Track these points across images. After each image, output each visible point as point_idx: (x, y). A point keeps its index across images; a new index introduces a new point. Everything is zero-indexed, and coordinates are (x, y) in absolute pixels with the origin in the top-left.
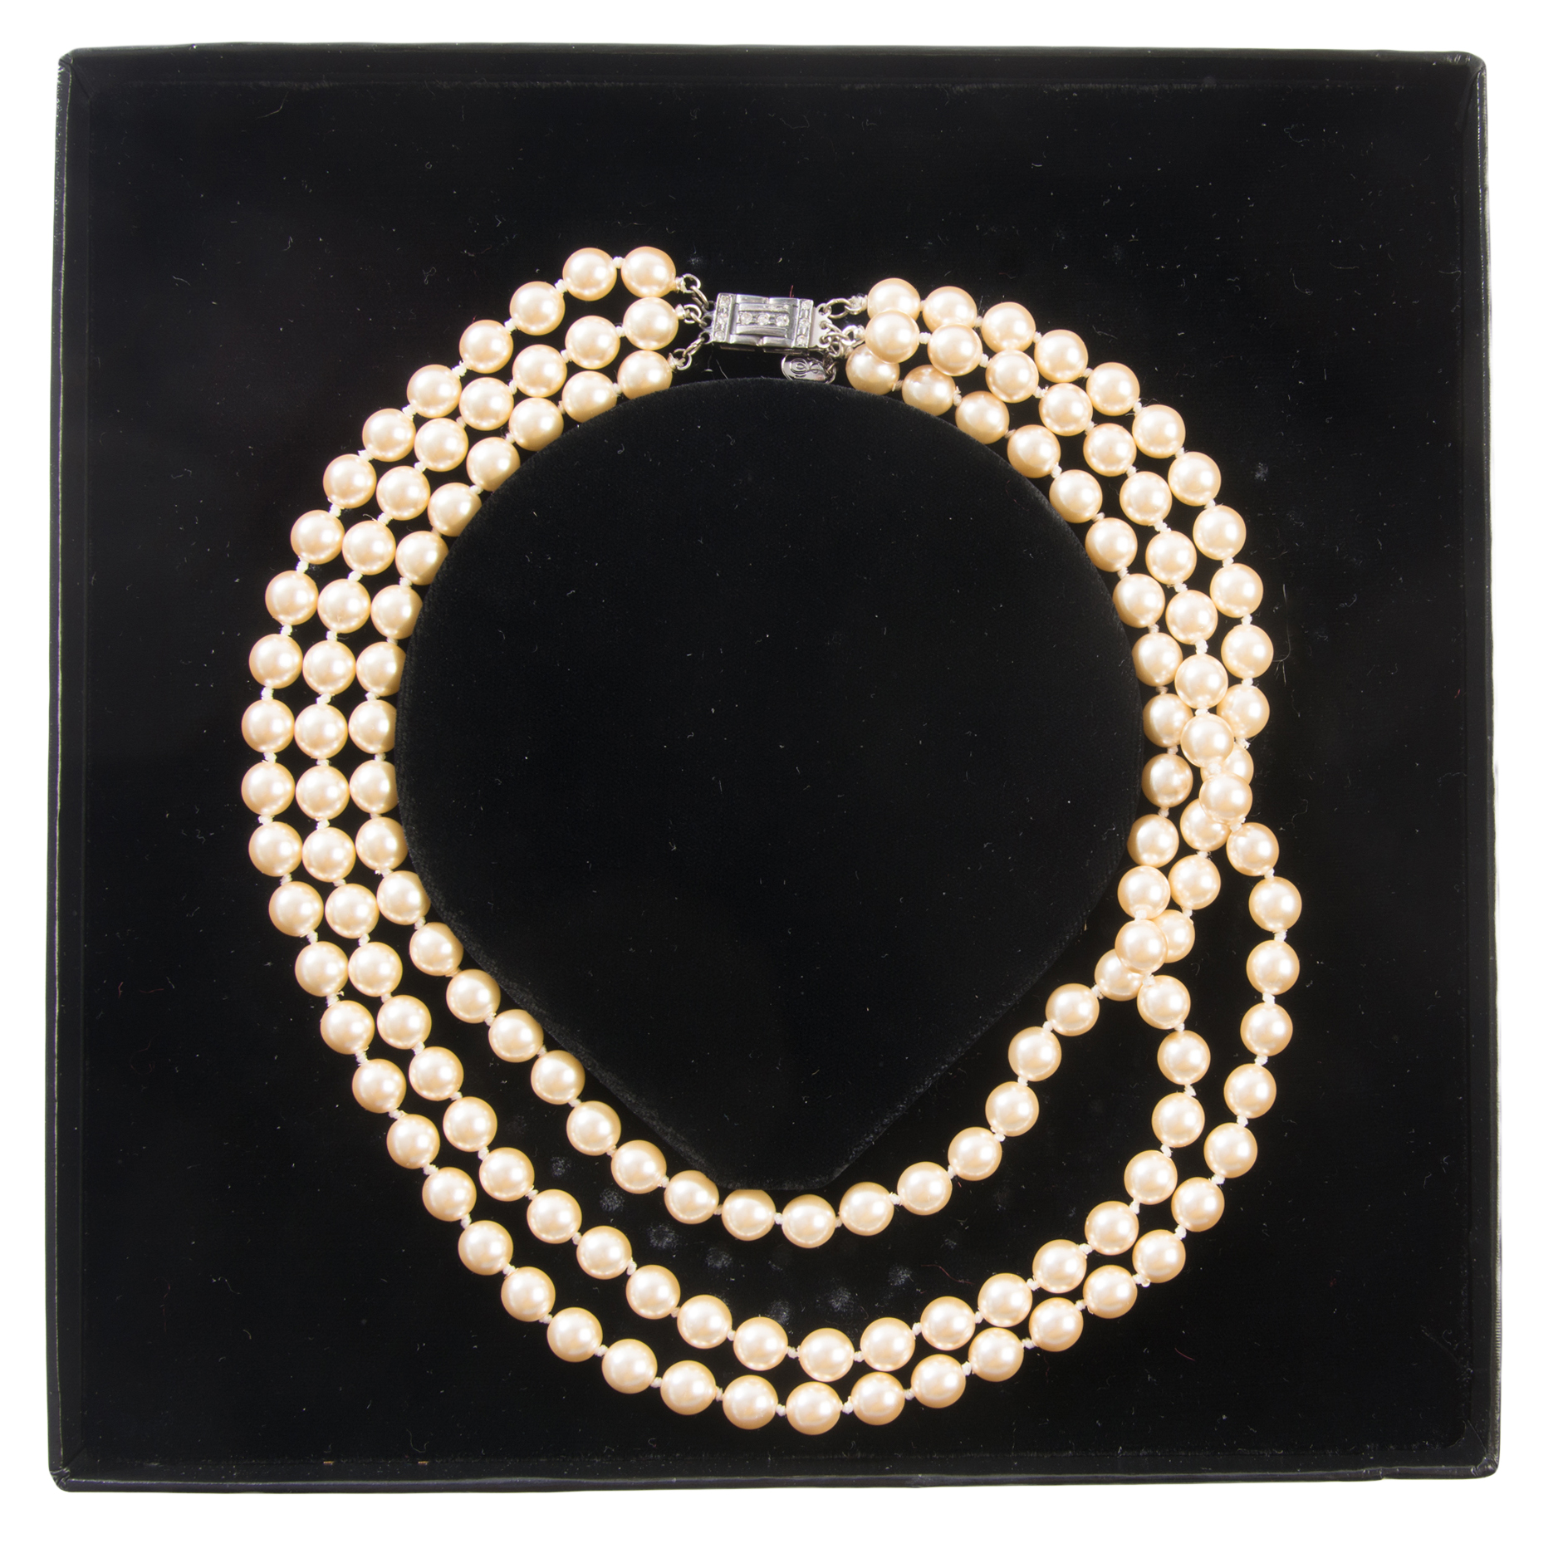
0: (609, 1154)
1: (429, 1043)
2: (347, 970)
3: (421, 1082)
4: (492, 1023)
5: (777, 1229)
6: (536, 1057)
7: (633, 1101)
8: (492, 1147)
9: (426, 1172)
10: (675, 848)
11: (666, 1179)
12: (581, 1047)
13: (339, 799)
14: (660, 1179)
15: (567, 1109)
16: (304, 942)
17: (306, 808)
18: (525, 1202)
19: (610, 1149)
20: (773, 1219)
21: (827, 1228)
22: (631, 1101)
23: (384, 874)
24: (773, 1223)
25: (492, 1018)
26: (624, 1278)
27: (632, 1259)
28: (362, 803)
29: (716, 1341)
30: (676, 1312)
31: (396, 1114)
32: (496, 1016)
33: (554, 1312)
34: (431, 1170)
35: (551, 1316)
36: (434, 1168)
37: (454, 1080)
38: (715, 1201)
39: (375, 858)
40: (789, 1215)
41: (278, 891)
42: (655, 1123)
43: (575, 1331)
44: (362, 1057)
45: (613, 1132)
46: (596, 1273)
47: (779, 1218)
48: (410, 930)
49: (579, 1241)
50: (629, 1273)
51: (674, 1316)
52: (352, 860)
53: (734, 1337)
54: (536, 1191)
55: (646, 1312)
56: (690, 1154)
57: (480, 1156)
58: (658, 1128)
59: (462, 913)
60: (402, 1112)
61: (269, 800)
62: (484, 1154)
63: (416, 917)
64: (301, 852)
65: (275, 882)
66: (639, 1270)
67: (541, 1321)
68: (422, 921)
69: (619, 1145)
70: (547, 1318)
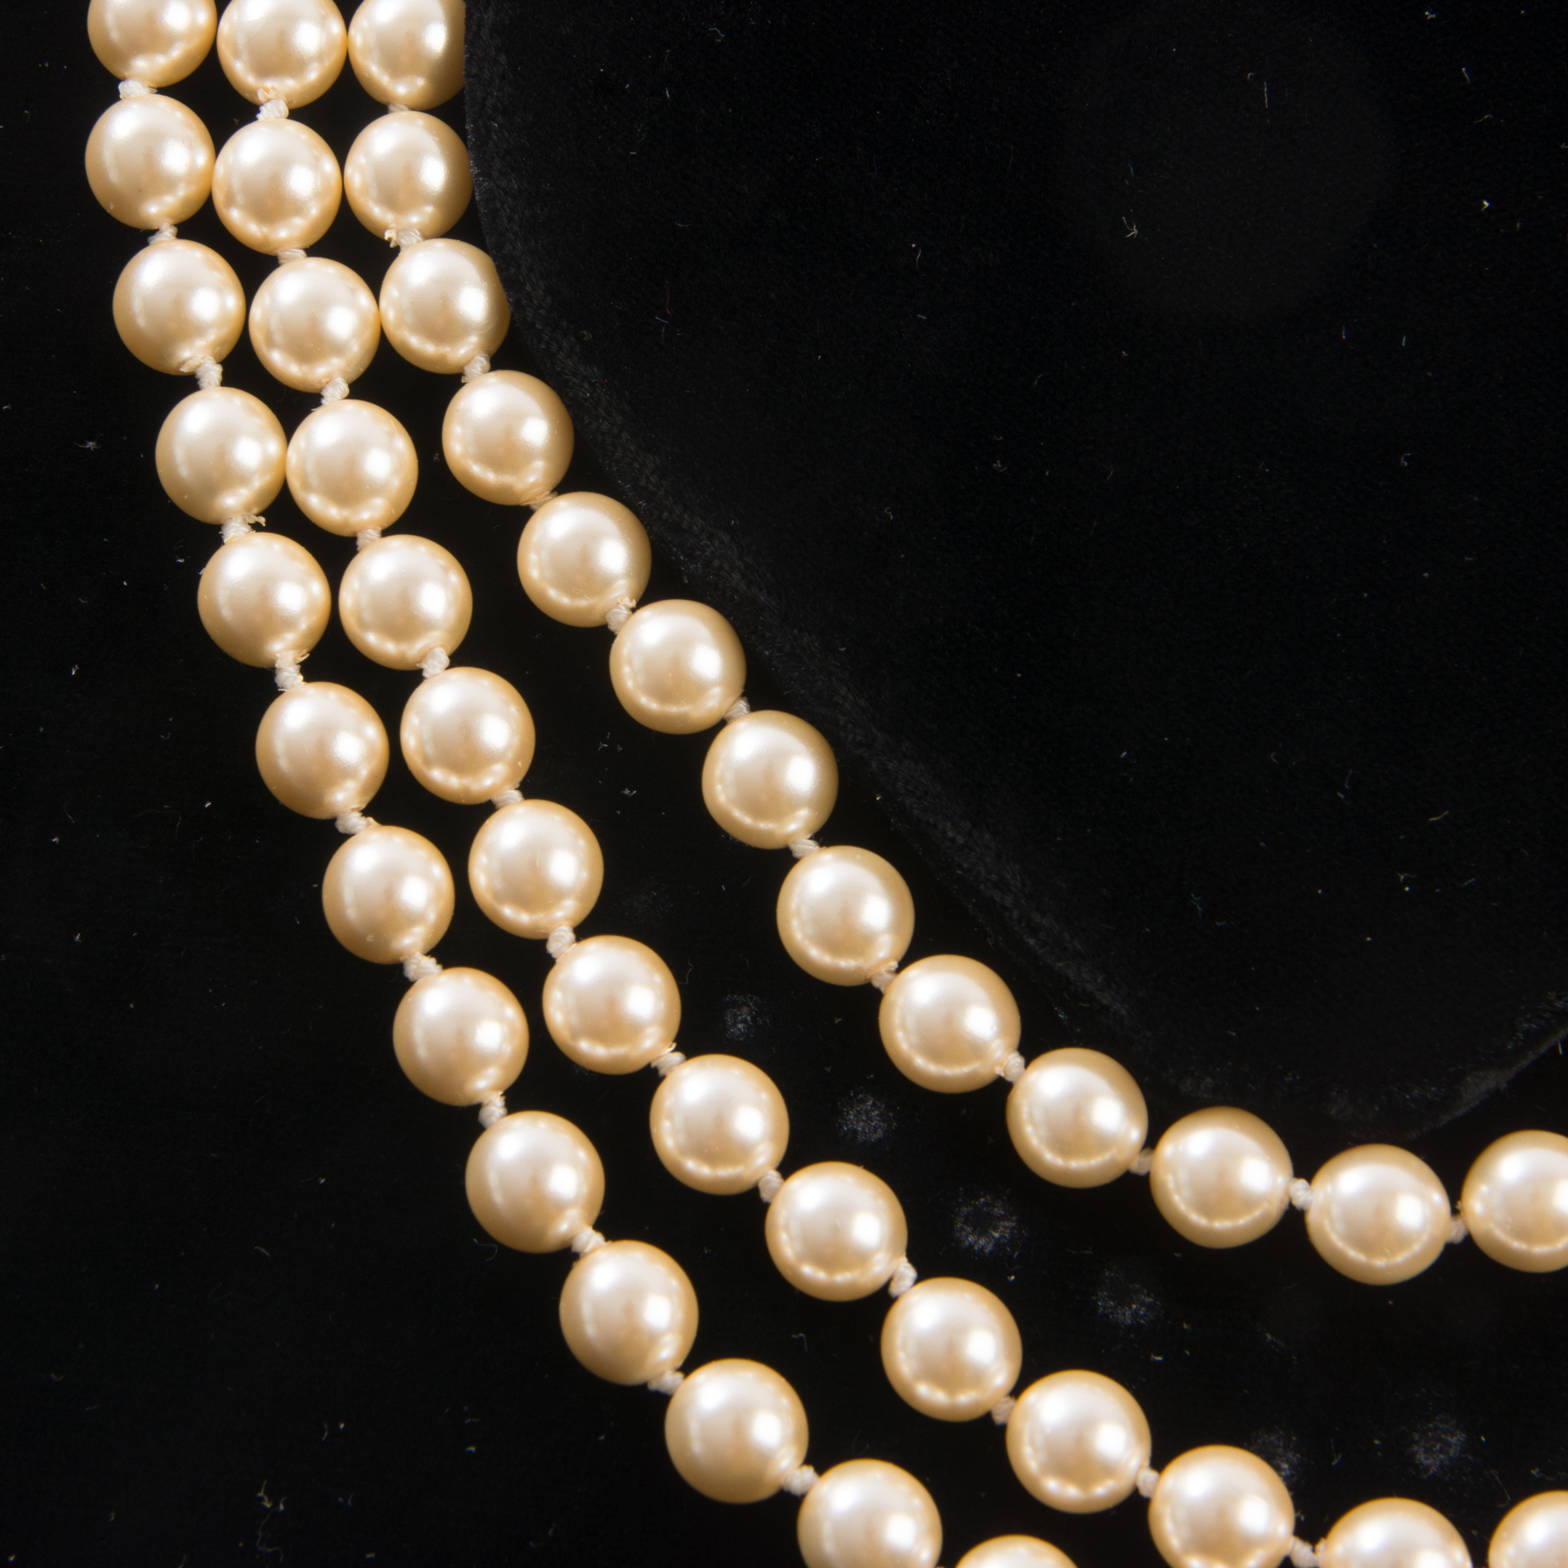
0: (876, 984)
1: (460, 658)
2: (283, 461)
3: (430, 750)
4: (622, 624)
5: (1293, 1219)
6: (722, 724)
7: (960, 840)
8: (584, 930)
9: (411, 971)
10: (1135, 232)
11: (1016, 1060)
12: (843, 691)
13: (320, 57)
14: (1002, 1058)
15: (782, 860)
16: (188, 384)
17: (240, 70)
18: (648, 1079)
19: (883, 969)
20: (1287, 1192)
21: (1425, 1238)
22: (953, 840)
23: (403, 242)
24: (1284, 1206)
25: (625, 612)
26: (881, 1301)
27: (905, 1254)
28: (373, 71)
29: (1104, 1491)
30: (1004, 1407)
31: (354, 821)
32: (633, 610)
33: (688, 1366)
34: (422, 965)
35: (679, 1375)
36: (430, 963)
37: (510, 755)
38: (1135, 1133)
39: (391, 201)
40: (1329, 1189)
41: (142, 254)
42: (1009, 901)
43: (739, 1417)
44: (289, 674)
45: (895, 927)
46: (812, 1275)
47: (1301, 1192)
48: (449, 383)
49: (775, 1192)
50: (894, 1289)
51: (999, 1419)
52: (332, 201)
53: (1155, 1487)
54: (678, 1056)
55: (929, 1395)
56: (1089, 987)
57: (552, 948)
58: (1015, 914)
59: (587, 336)
60: (371, 820)
61: (151, 37)
62: (560, 941)
63: (467, 351)
64: (210, 172)
65: (138, 238)
66: (920, 1286)
67: (653, 1386)
68: (481, 362)
69: (905, 962)
70: (669, 1379)
